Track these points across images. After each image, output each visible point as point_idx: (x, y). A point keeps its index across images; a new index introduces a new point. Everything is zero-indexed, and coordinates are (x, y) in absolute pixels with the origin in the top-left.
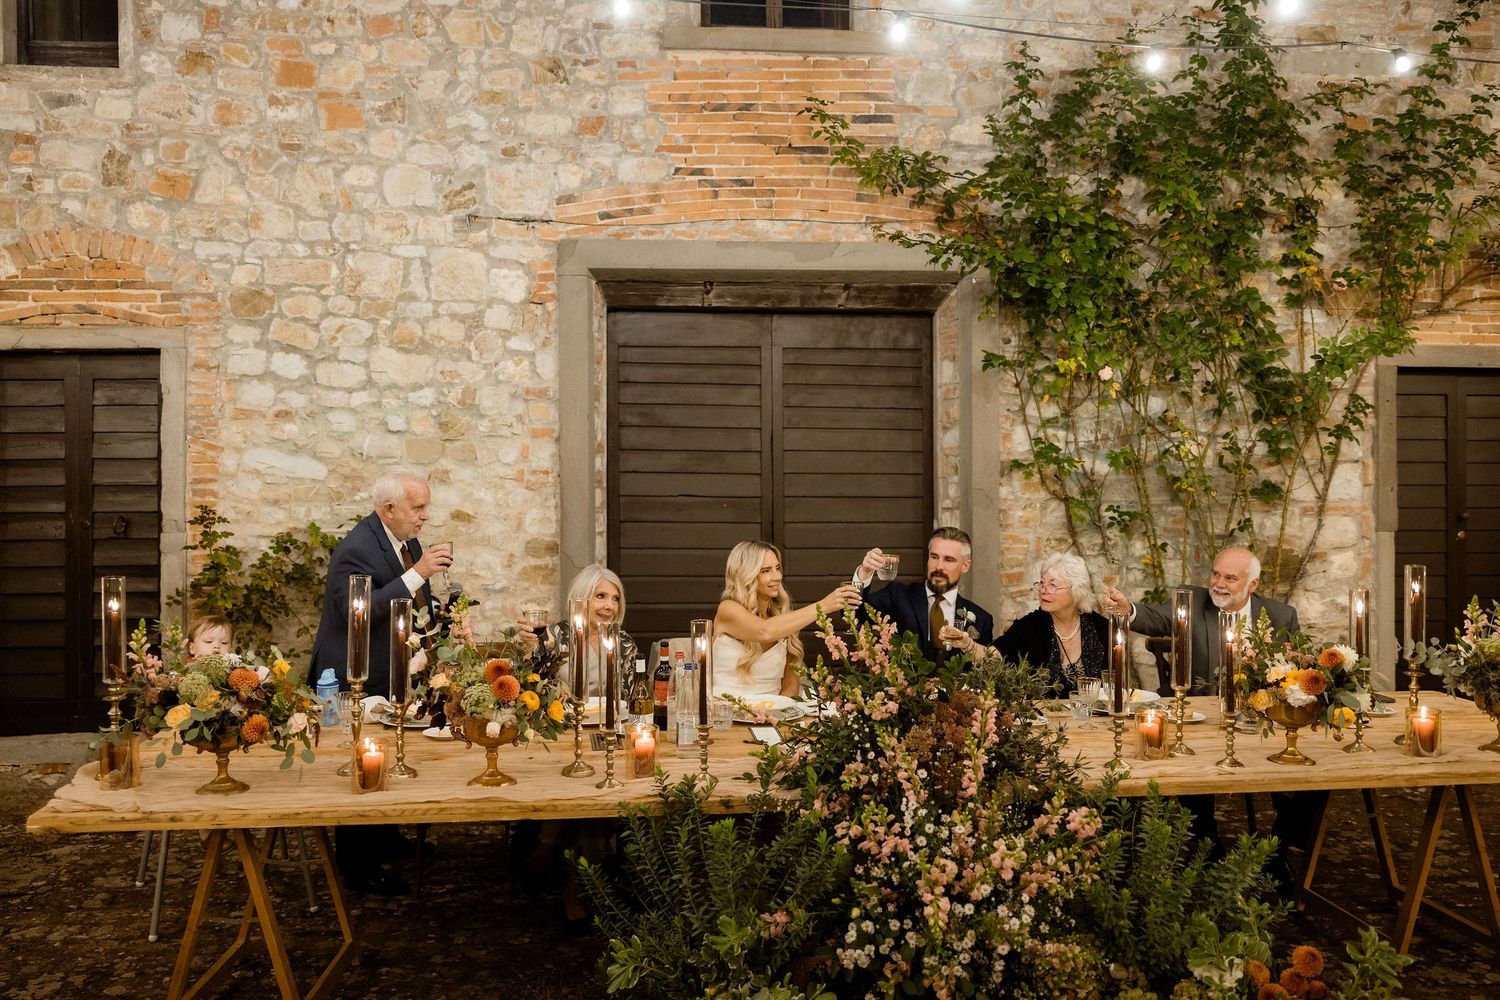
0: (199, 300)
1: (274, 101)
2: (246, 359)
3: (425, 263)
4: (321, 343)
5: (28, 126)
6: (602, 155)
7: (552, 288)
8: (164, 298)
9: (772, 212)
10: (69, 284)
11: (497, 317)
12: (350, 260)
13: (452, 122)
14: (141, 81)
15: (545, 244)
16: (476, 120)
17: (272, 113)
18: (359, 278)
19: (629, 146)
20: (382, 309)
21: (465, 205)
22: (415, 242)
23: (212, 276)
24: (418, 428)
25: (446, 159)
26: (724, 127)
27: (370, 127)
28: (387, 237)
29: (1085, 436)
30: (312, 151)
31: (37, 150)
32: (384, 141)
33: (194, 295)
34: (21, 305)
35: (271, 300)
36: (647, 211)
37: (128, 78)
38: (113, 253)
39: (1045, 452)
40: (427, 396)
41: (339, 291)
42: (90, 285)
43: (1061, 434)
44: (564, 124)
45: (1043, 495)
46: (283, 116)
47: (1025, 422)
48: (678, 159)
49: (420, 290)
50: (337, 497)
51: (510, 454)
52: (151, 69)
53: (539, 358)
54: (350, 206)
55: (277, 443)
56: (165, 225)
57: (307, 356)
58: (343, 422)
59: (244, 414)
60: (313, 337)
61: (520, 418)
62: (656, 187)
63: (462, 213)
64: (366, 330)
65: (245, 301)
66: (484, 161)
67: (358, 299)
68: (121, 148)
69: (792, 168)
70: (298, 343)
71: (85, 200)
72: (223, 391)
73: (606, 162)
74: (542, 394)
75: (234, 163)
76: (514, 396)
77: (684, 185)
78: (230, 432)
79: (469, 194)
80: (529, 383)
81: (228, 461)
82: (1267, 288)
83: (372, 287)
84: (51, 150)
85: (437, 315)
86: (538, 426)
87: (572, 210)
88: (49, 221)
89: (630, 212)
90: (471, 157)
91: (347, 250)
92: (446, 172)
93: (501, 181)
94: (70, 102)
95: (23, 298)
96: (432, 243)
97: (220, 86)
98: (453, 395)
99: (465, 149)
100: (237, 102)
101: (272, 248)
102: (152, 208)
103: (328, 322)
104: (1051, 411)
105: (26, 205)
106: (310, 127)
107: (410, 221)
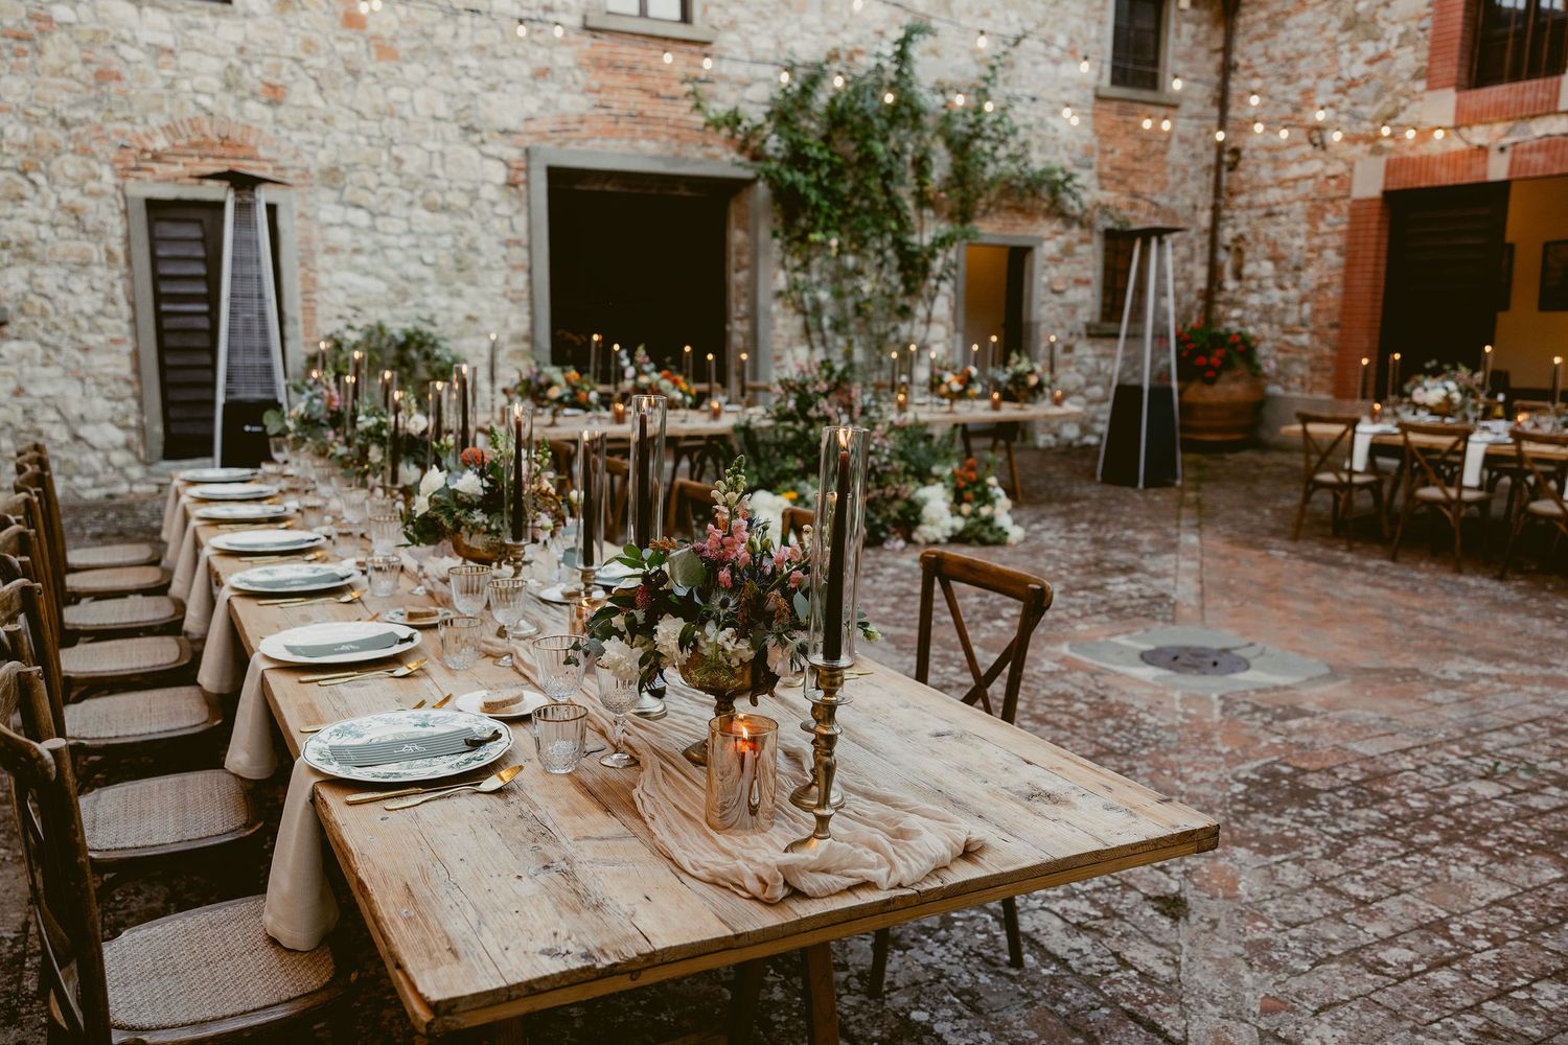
0: (298, 171)
1: (339, 39)
3: (442, 155)
4: (378, 204)
5: (168, 41)
6: (549, 89)
7: (522, 176)
8: (275, 169)
9: (650, 136)
10: (207, 156)
11: (488, 192)
13: (457, 62)
14: (248, 15)
15: (517, 147)
16: (472, 62)
17: (338, 46)
18: (400, 161)
19: (565, 87)
20: (417, 183)
21: (467, 119)
22: (435, 140)
23: (304, 155)
24: (442, 262)
25: (453, 87)
26: (622, 80)
27: (404, 62)
28: (418, 136)
29: (815, 277)
30: (366, 75)
31: (176, 58)
32: (413, 71)
34: (174, 168)
35: (344, 175)
36: (576, 130)
37: (239, 12)
38: (236, 135)
39: (793, 286)
41: (389, 169)
42: (220, 157)
43: (803, 275)
44: (526, 71)
45: (792, 311)
46: (346, 49)
47: (785, 268)
48: (595, 98)
49: (439, 172)
50: (393, 304)
51: (498, 279)
52: (256, 8)
53: (515, 220)
54: (393, 112)
55: (354, 268)
56: (269, 118)
57: (369, 211)
58: (395, 256)
59: (332, 250)
60: (373, 199)
61: (504, 258)
62: (582, 116)
63: (464, 124)
64: (407, 196)
65: (328, 174)
66: (477, 90)
67: (400, 176)
69: (659, 109)
70: (363, 203)
71: (213, 96)
72: (317, 233)
73: (552, 96)
74: (518, 243)
75: (315, 79)
76: (500, 243)
77: (599, 115)
78: (324, 261)
79: (468, 112)
80: (510, 236)
81: (323, 279)
82: (905, 193)
84: (187, 60)
85: (450, 189)
86: (515, 262)
87: (533, 126)
88: (189, 110)
89: (567, 130)
90: (470, 85)
91: (392, 142)
92: (453, 95)
93: (488, 104)
94: (199, 27)
95: (175, 163)
96: (445, 141)
97: (304, 24)
98: (463, 241)
99: (465, 81)
100: (315, 37)
101: (343, 138)
102: (260, 106)
103: (381, 191)
104: (797, 262)
105: (172, 97)
106: (365, 59)
107: (431, 126)
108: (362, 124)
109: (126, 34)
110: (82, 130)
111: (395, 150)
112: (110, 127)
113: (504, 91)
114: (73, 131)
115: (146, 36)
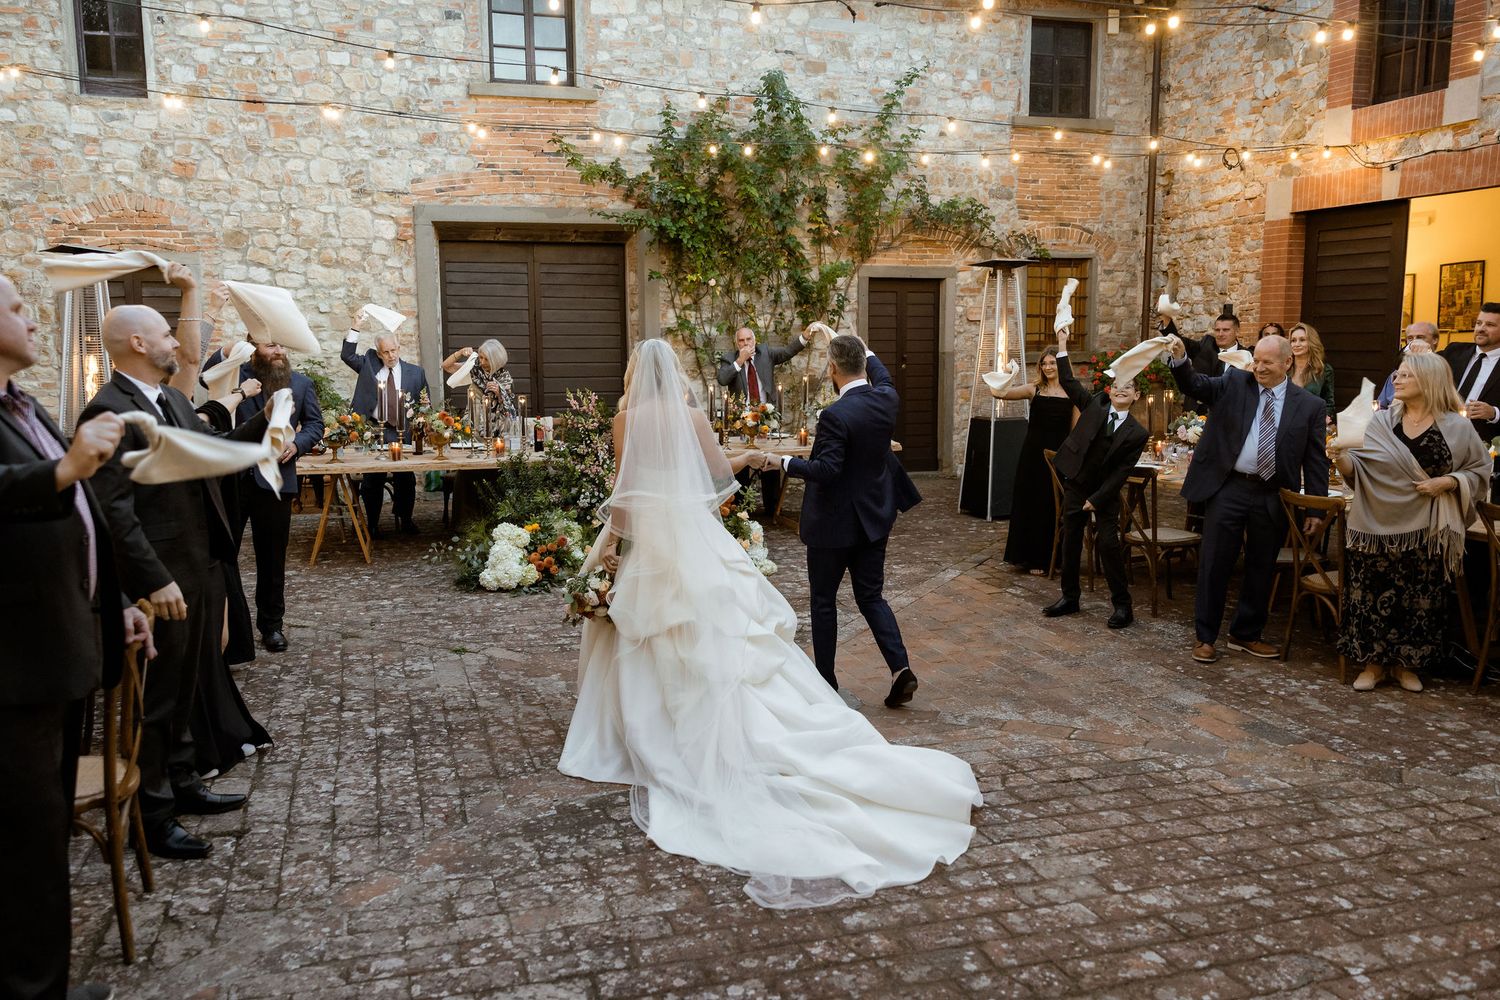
0: (204, 236)
1: (242, 120)
3: (336, 216)
4: (277, 261)
5: (93, 132)
6: (436, 154)
7: (410, 232)
8: (184, 235)
9: (534, 190)
10: (126, 227)
11: (379, 247)
12: (292, 214)
13: (349, 134)
14: (161, 107)
15: (405, 206)
16: (363, 133)
17: (241, 127)
18: (298, 224)
19: (451, 150)
20: (313, 243)
21: (358, 183)
22: (330, 203)
23: (211, 222)
24: (337, 311)
25: (345, 156)
26: (507, 140)
27: (300, 136)
28: (314, 200)
29: (706, 315)
30: (267, 149)
31: (100, 145)
32: (309, 144)
33: (201, 234)
34: (99, 239)
35: (247, 237)
36: (462, 188)
37: (153, 104)
38: (151, 208)
39: (683, 323)
41: (287, 232)
42: (138, 227)
43: (693, 313)
44: (414, 138)
45: (684, 346)
46: (248, 129)
47: (674, 307)
48: (480, 158)
49: (334, 232)
53: (404, 271)
54: (291, 182)
56: (180, 192)
57: (269, 268)
60: (273, 258)
62: (467, 174)
63: (356, 187)
64: (304, 254)
65: (232, 238)
66: (368, 157)
67: (298, 236)
69: (544, 164)
70: (264, 262)
71: (131, 176)
73: (439, 159)
74: (407, 292)
75: (220, 156)
76: (390, 292)
77: (484, 173)
79: (360, 177)
80: (400, 286)
82: (801, 235)
84: (109, 146)
85: (345, 246)
86: (405, 309)
87: (420, 187)
88: (111, 189)
89: (453, 188)
90: (361, 154)
91: (290, 207)
92: (346, 163)
93: (378, 169)
94: (119, 118)
95: (99, 235)
96: (339, 204)
97: (209, 110)
98: (356, 292)
99: (356, 150)
100: (220, 120)
101: (246, 206)
102: (172, 182)
103: (281, 250)
104: (688, 301)
105: (96, 179)
106: (265, 137)
107: (326, 191)
108: (263, 192)
109: (58, 128)
110: (21, 210)
112: (43, 206)
113: (394, 157)
114: (14, 211)
115: (75, 129)
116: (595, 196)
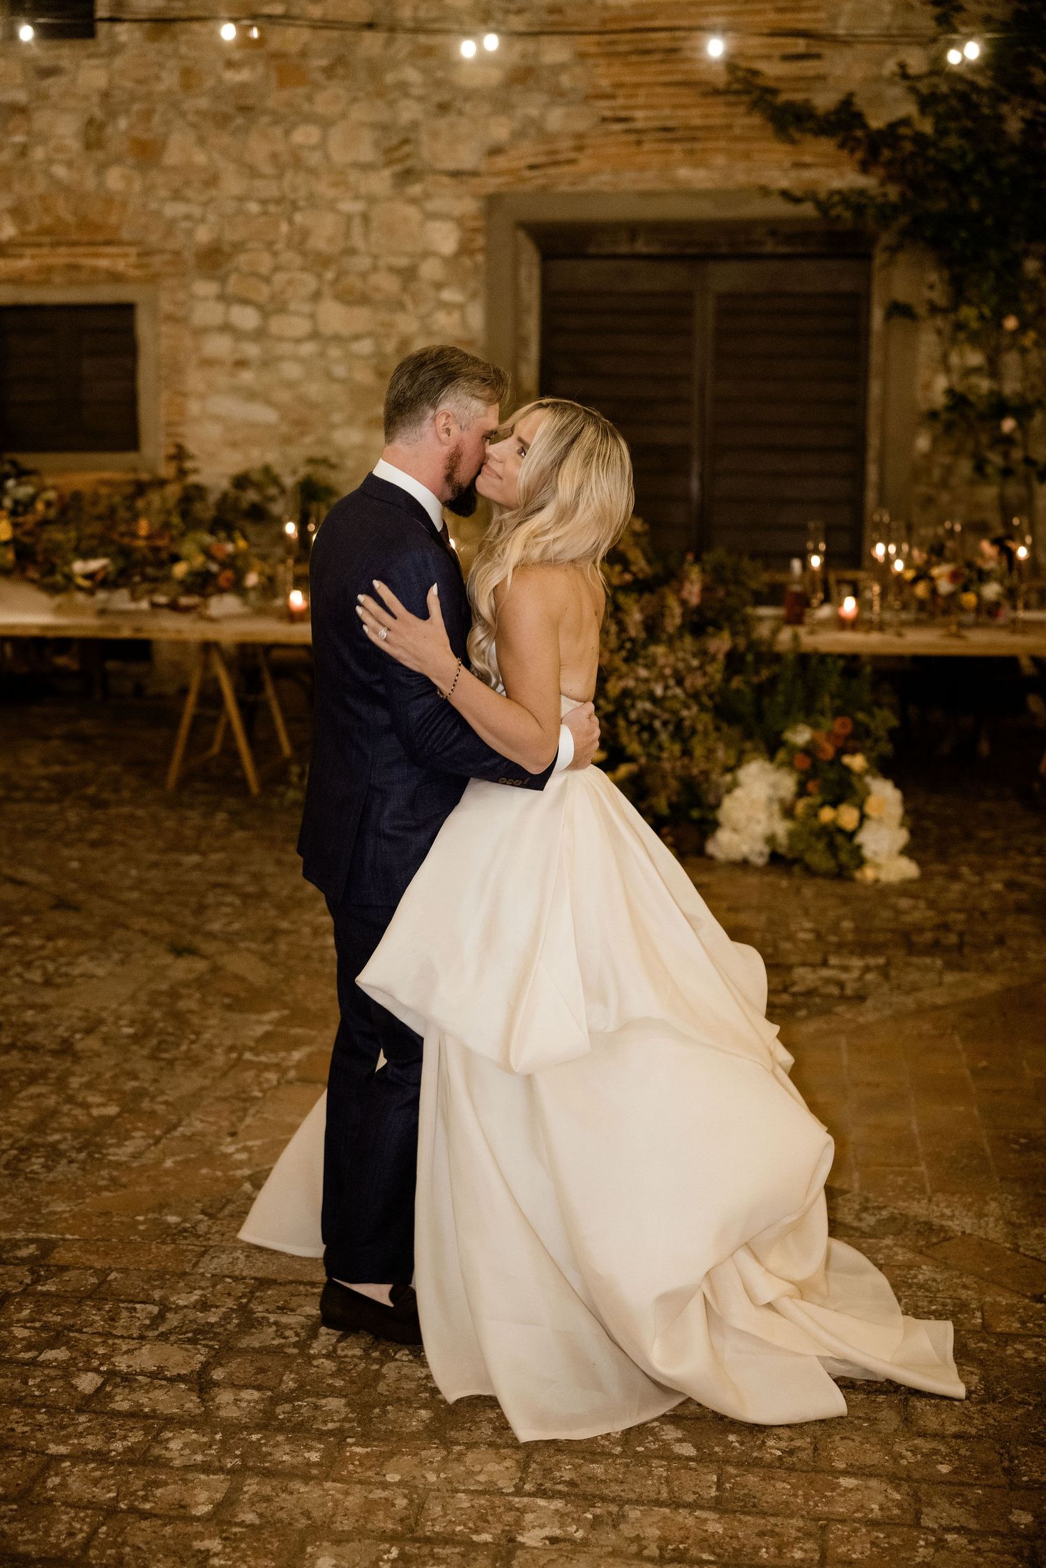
0: (167, 256)
1: (230, 64)
2: (207, 312)
4: (273, 298)
5: (21, 97)
6: (531, 103)
7: (481, 240)
8: (139, 255)
9: (696, 159)
10: (59, 243)
11: (431, 270)
13: (390, 78)
14: (116, 49)
15: (475, 196)
16: (412, 75)
17: (228, 76)
18: (305, 233)
19: (558, 95)
20: (328, 263)
21: (402, 160)
22: (357, 197)
23: (178, 234)
24: (358, 377)
25: (384, 116)
26: (651, 71)
27: (317, 86)
28: (331, 193)
30: (264, 112)
31: (29, 120)
32: (328, 99)
33: (162, 251)
34: (21, 263)
35: (228, 257)
36: (572, 162)
37: (104, 47)
38: (96, 214)
40: (365, 347)
41: (289, 246)
42: (74, 244)
44: (495, 77)
46: (238, 78)
47: (947, 370)
48: (604, 107)
49: (358, 241)
50: (287, 440)
52: (123, 38)
53: (469, 309)
54: (297, 162)
55: (236, 390)
56: (137, 186)
57: (259, 307)
58: (292, 371)
59: (207, 363)
60: (265, 290)
62: (581, 136)
63: (398, 168)
64: (311, 282)
65: (207, 257)
66: (420, 116)
67: (304, 254)
68: (99, 114)
69: (717, 113)
70: (253, 296)
71: (70, 164)
72: (188, 342)
73: (534, 112)
75: (195, 126)
77: (609, 133)
78: (195, 380)
79: (407, 149)
80: (459, 334)
81: (194, 407)
83: (318, 242)
84: (42, 119)
85: (375, 269)
87: (501, 162)
88: (41, 185)
89: (556, 163)
90: (409, 111)
91: (295, 207)
92: (385, 128)
93: (435, 135)
94: (56, 72)
95: (21, 256)
96: (371, 198)
97: (183, 51)
99: (403, 105)
100: (196, 66)
101: (230, 206)
102: (125, 172)
103: (278, 276)
106: (262, 89)
107: (351, 178)
108: (258, 183)
111: (298, 218)
116: (806, 166)
